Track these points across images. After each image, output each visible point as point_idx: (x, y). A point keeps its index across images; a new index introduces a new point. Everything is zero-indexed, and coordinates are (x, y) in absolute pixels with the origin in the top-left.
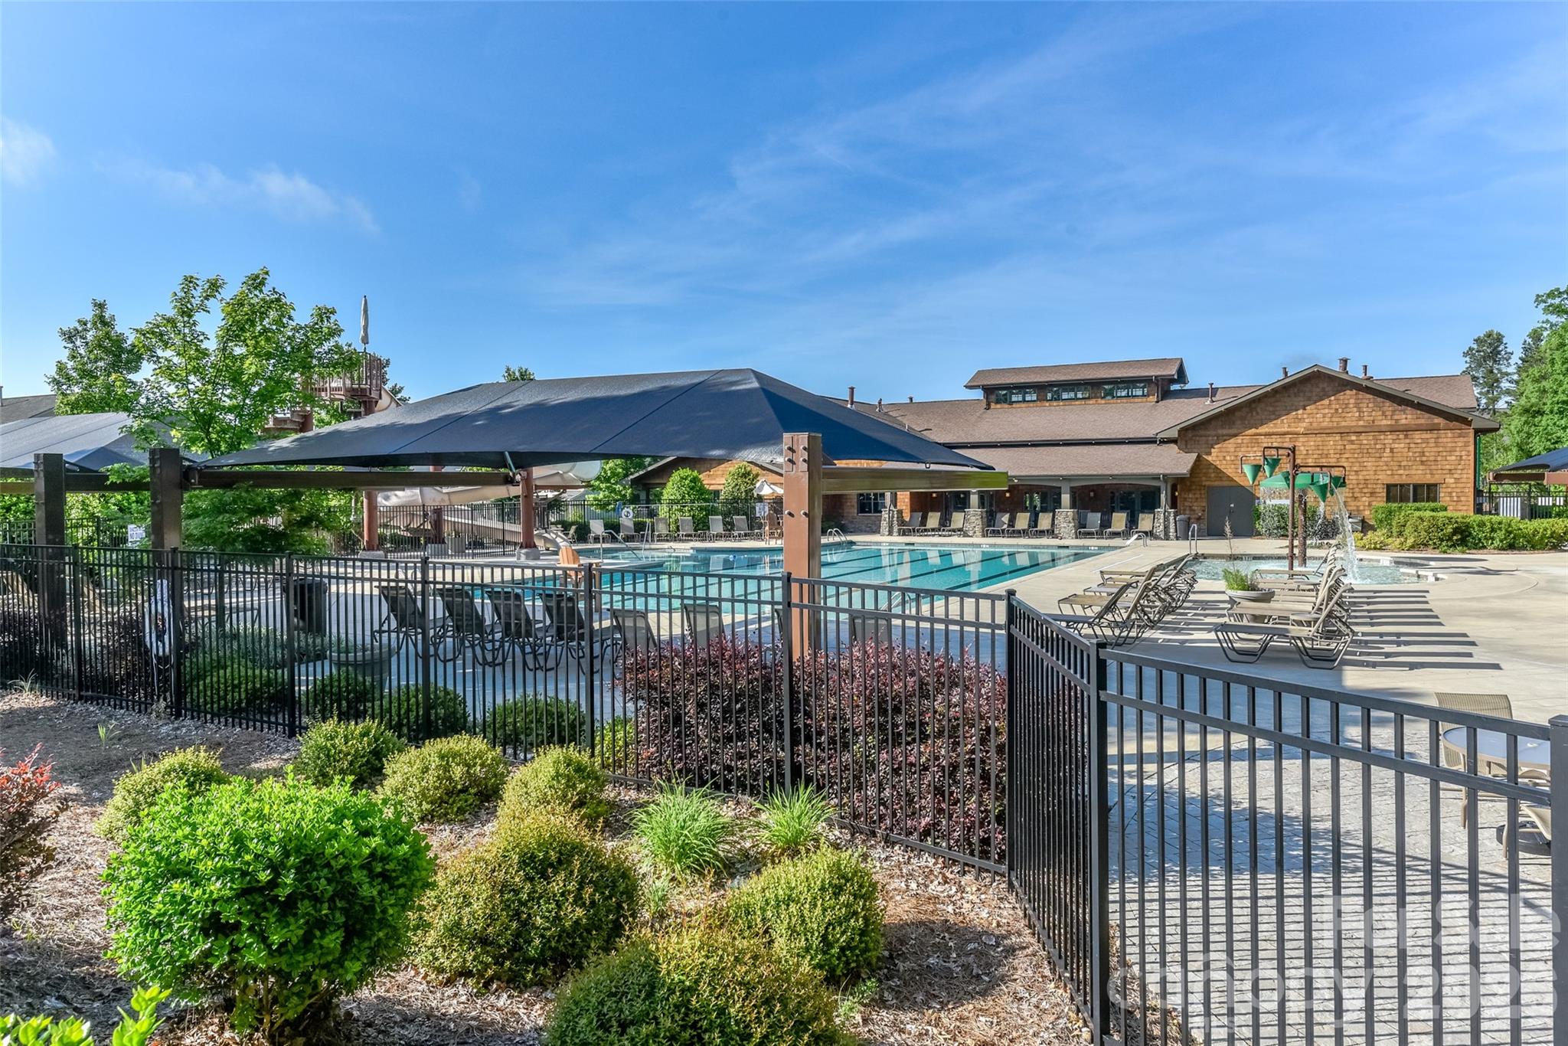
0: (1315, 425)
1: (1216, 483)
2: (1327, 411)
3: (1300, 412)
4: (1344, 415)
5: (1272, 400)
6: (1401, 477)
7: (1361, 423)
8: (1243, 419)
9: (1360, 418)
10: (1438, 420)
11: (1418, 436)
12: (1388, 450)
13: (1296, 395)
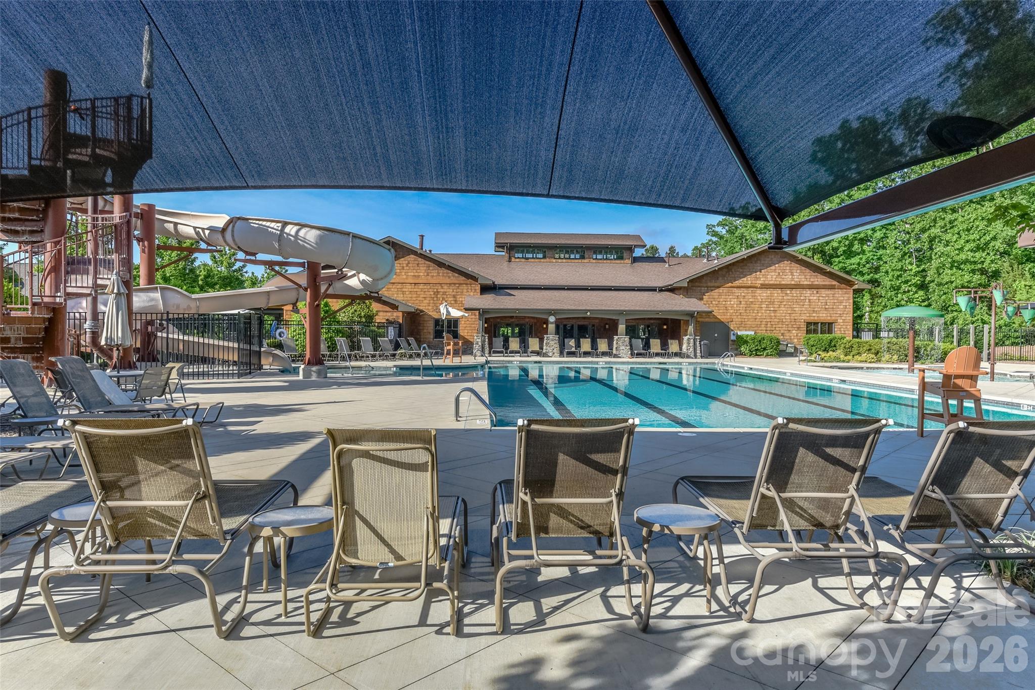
0: (767, 282)
1: (707, 320)
2: (773, 274)
3: (758, 273)
4: (783, 277)
5: (742, 264)
6: (815, 317)
7: (793, 283)
8: (724, 276)
9: (793, 279)
10: (834, 283)
11: (824, 292)
12: (807, 301)
13: (756, 262)
